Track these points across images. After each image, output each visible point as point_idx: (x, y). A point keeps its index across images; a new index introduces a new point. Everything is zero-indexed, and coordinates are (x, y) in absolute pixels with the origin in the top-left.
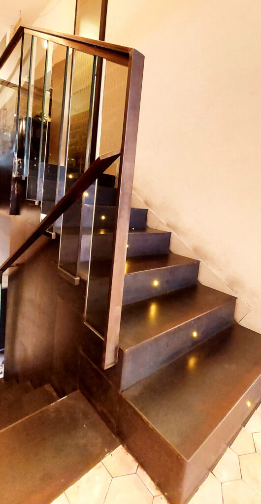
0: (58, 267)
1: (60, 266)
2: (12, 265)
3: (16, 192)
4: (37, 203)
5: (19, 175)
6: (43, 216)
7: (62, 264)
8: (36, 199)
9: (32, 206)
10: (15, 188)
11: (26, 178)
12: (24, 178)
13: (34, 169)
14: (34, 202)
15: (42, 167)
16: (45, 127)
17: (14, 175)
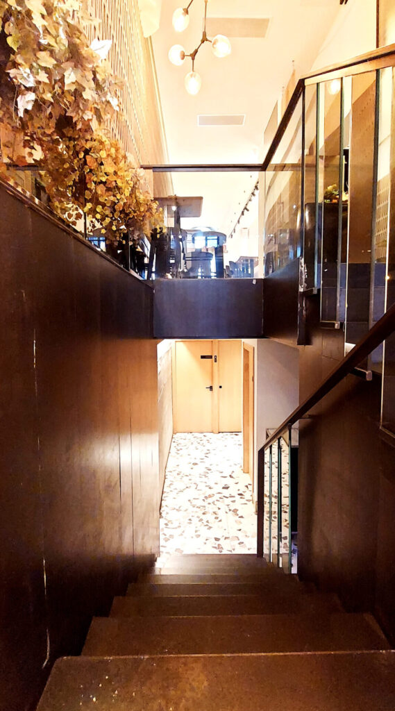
0: (380, 428)
1: (383, 426)
2: (304, 416)
3: (304, 312)
4: (337, 326)
5: (307, 288)
6: (349, 347)
7: (386, 423)
8: (335, 320)
9: (329, 331)
10: (302, 306)
11: (319, 290)
12: (315, 292)
13: (330, 277)
14: (334, 324)
15: (343, 270)
16: (345, 209)
17: (301, 290)
